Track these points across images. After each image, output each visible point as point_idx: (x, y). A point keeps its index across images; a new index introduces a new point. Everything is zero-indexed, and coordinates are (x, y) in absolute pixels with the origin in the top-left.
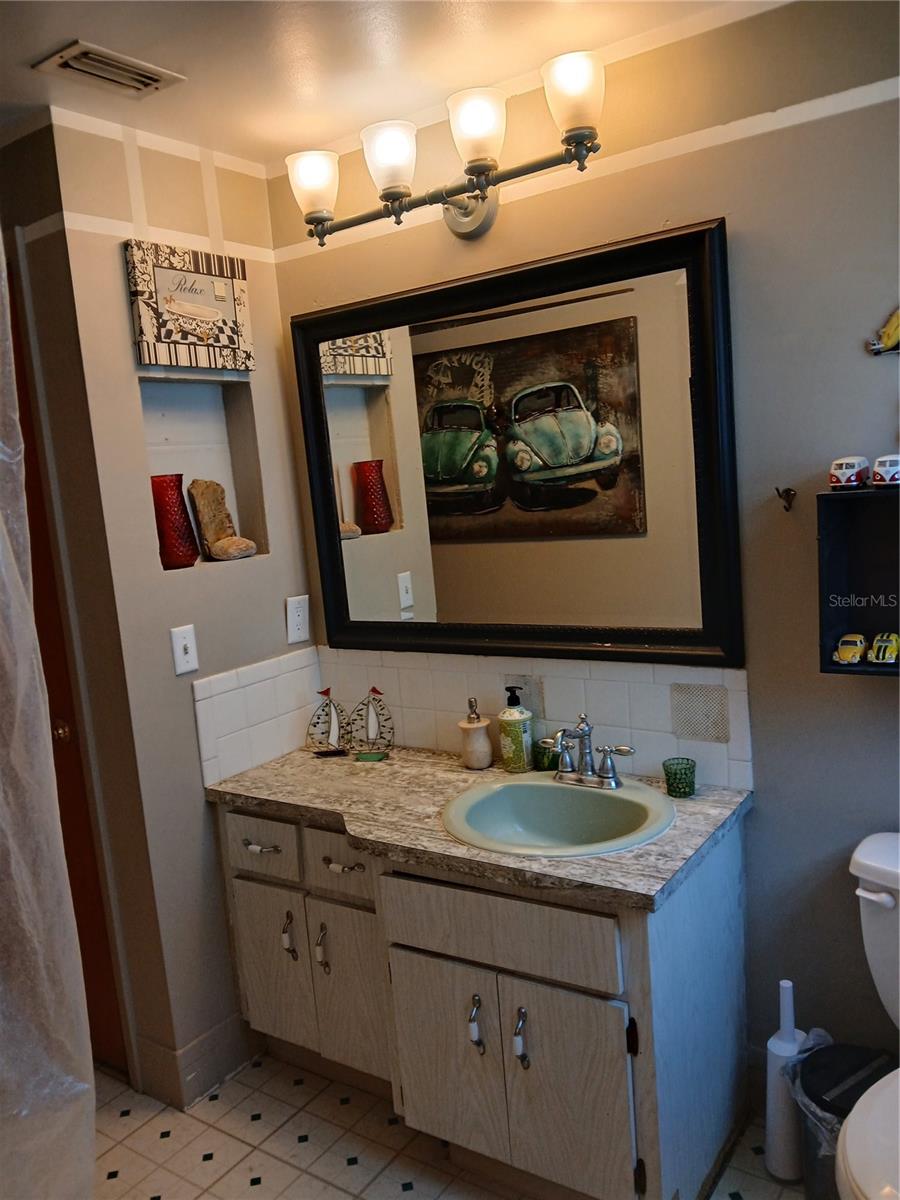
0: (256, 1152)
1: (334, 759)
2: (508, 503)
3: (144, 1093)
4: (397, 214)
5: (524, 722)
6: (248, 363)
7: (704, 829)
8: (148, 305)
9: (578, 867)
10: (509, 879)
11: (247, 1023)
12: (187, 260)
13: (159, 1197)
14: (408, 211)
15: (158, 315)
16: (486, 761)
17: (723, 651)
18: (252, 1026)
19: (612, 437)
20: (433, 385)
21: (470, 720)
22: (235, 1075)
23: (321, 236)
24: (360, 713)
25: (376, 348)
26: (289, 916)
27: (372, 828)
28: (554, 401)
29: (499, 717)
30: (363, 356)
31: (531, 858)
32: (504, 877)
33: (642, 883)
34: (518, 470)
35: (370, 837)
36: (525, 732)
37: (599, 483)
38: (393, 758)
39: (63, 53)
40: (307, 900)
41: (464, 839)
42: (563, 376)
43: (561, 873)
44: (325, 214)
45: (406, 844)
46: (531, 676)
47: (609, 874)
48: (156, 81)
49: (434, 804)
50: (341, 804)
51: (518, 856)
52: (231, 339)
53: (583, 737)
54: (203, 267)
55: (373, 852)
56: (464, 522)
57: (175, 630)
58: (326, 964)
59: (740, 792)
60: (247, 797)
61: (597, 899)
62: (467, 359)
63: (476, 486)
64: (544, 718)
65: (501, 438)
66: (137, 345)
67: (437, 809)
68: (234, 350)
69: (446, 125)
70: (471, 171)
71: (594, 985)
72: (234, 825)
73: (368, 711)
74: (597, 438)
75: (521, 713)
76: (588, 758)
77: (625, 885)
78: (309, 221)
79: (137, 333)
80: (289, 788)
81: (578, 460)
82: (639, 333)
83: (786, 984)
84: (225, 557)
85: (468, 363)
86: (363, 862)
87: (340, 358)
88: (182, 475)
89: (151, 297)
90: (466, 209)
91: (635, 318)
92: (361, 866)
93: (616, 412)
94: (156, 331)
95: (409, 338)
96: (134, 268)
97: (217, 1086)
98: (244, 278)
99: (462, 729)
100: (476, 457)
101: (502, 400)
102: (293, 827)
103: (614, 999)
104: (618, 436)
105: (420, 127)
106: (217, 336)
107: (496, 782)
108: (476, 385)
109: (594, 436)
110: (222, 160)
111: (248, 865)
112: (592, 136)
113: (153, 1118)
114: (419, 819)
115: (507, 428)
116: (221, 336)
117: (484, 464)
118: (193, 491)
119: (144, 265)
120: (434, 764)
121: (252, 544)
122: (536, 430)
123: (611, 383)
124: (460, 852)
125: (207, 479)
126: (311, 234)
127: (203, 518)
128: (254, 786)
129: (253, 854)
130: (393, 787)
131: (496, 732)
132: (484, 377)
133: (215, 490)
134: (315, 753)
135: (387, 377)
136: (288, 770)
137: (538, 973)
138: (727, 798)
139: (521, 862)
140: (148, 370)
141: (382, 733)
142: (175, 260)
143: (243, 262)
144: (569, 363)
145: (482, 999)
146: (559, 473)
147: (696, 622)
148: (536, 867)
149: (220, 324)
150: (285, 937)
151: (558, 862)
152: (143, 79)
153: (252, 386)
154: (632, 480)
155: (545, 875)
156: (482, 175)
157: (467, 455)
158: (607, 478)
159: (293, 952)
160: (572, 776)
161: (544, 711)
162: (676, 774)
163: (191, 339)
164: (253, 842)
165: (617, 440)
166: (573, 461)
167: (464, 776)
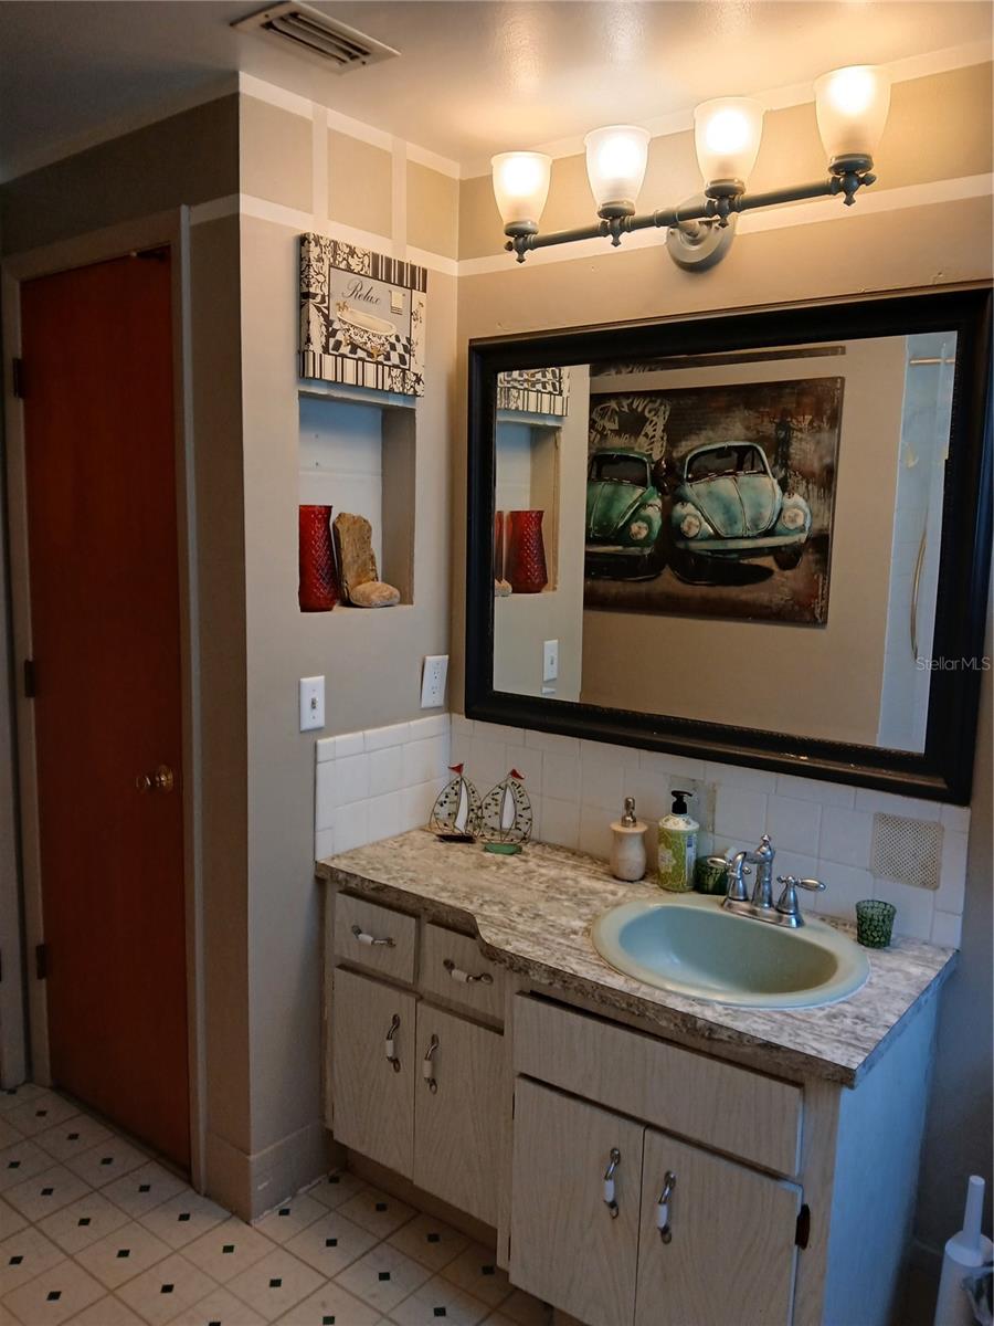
0: (330, 1285)
1: (459, 845)
2: (667, 573)
3: (206, 1196)
4: (616, 234)
5: (689, 835)
6: (417, 387)
7: (906, 991)
8: (319, 310)
9: (761, 1021)
10: (676, 1025)
11: (330, 1133)
12: (366, 263)
13: (219, 1323)
14: (629, 232)
15: (329, 323)
16: (639, 872)
17: (946, 782)
18: (335, 1137)
19: (799, 511)
20: (597, 431)
21: (624, 823)
22: (309, 1189)
23: (521, 250)
24: (495, 797)
25: (554, 385)
26: (396, 1020)
27: (510, 938)
28: (735, 462)
29: (661, 824)
30: (538, 391)
31: (703, 1002)
32: (669, 1021)
33: (840, 1052)
34: (683, 536)
35: (508, 948)
36: (690, 846)
37: (777, 561)
38: (527, 854)
39: (270, 12)
40: (419, 1005)
41: (622, 969)
42: (750, 435)
43: (740, 1026)
44: (529, 226)
45: (551, 963)
46: (703, 782)
47: (799, 1035)
48: (365, 53)
49: (580, 918)
50: (472, 902)
51: (687, 997)
52: (402, 358)
53: (763, 863)
54: (382, 273)
55: (511, 967)
56: (614, 588)
57: (304, 680)
58: (432, 1082)
59: (944, 950)
60: (363, 879)
61: (783, 1063)
62: (639, 404)
63: (632, 549)
64: (713, 831)
65: (667, 498)
66: (302, 354)
67: (584, 924)
68: (404, 371)
69: (689, 135)
70: (712, 193)
71: (764, 1162)
72: (343, 907)
73: (504, 796)
74: (781, 510)
75: (688, 823)
76: (767, 888)
77: (819, 1052)
78: (510, 233)
79: (304, 340)
80: (410, 874)
81: (755, 533)
82: (846, 399)
83: (977, 1181)
84: (365, 604)
85: (639, 410)
86: (492, 975)
87: (514, 392)
88: (331, 507)
89: (323, 301)
90: (695, 236)
91: (843, 379)
92: (488, 977)
93: (808, 483)
94: (324, 340)
95: (588, 378)
96: (309, 266)
97: (288, 1199)
98: (424, 291)
99: (615, 832)
100: (635, 516)
101: (674, 455)
102: (414, 920)
103: (786, 1180)
104: (807, 510)
105: (654, 136)
106: (389, 353)
107: (648, 900)
108: (646, 435)
109: (778, 508)
110: (417, 153)
111: (353, 956)
112: (867, 165)
113: (215, 1227)
114: (564, 934)
115: (676, 487)
116: (392, 353)
117: (645, 525)
118: (339, 526)
119: (320, 264)
120: (574, 867)
121: (396, 592)
122: (710, 493)
123: (805, 449)
124: (616, 982)
125: (355, 513)
126: (509, 247)
127: (346, 557)
128: (370, 866)
129: (362, 944)
130: (529, 889)
131: (655, 840)
132: (657, 424)
133: (362, 526)
134: (438, 836)
135: (559, 418)
136: (407, 851)
137: (696, 1135)
138: (930, 955)
139: (691, 1005)
140: (310, 384)
141: (517, 823)
142: (353, 262)
143: (425, 271)
144: (759, 421)
145: (622, 1154)
146: (732, 545)
147: (918, 746)
148: (709, 1015)
149: (393, 340)
150: (390, 1044)
151: (736, 1011)
152: (351, 50)
153: (418, 415)
154: (817, 562)
155: (722, 1026)
156: (725, 199)
157: (626, 513)
158: (788, 558)
159: (395, 1061)
160: (745, 905)
161: (713, 825)
162: (871, 920)
163: (361, 354)
164: (363, 929)
165: (806, 515)
166: (750, 533)
167: (611, 887)
